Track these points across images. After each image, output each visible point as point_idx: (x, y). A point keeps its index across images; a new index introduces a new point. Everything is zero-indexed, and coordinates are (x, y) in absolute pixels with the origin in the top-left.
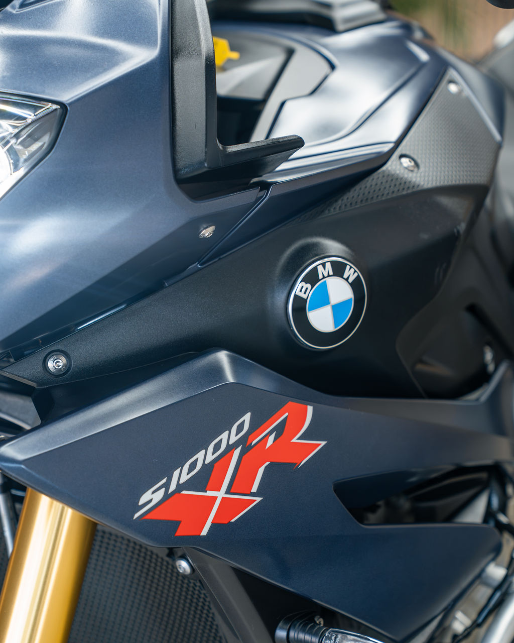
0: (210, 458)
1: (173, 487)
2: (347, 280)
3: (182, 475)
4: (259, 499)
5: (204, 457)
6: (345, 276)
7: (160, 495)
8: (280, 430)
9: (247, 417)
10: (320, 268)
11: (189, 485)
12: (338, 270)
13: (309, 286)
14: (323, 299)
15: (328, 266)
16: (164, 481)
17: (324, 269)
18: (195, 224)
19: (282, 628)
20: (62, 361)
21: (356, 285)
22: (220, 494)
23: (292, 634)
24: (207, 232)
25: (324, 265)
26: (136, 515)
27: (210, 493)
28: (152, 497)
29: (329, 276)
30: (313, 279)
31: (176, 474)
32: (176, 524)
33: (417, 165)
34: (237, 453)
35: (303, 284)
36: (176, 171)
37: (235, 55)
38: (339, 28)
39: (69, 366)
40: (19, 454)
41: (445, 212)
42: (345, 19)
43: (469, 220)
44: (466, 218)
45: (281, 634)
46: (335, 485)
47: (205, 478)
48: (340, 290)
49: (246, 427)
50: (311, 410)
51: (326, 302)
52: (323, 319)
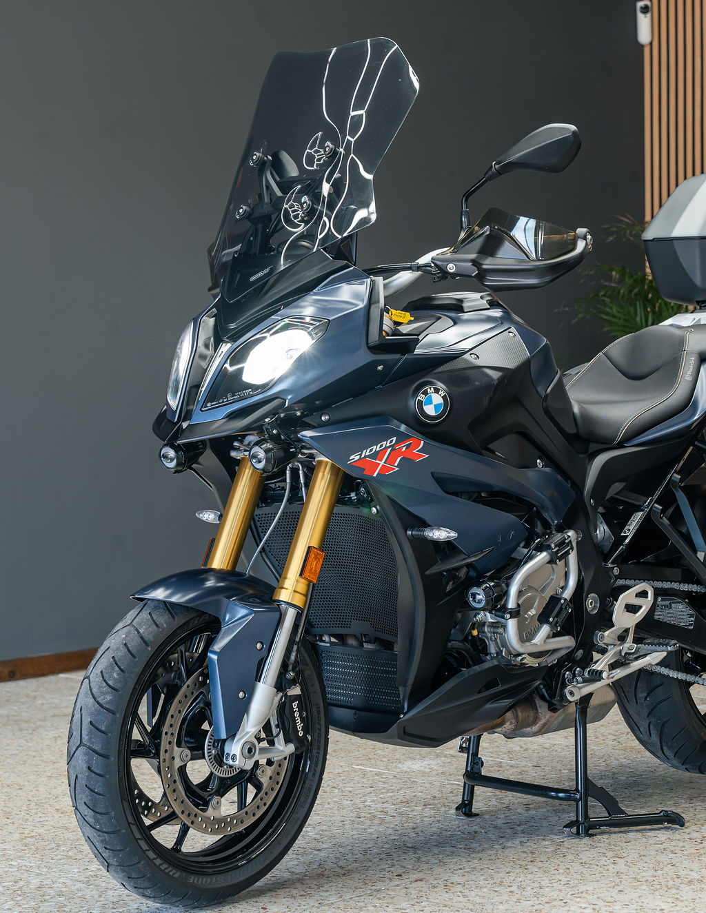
0: (378, 449)
1: (363, 456)
2: (440, 395)
3: (367, 452)
4: (397, 469)
5: (376, 448)
7: (357, 457)
8: (408, 446)
9: (394, 439)
10: (429, 389)
11: (368, 456)
12: (437, 391)
13: (424, 396)
14: (429, 402)
15: (432, 389)
16: (360, 453)
17: (430, 390)
18: (374, 364)
19: (409, 530)
20: (327, 417)
21: (444, 398)
22: (382, 463)
23: (414, 533)
24: (380, 368)
26: (348, 463)
27: (377, 461)
28: (355, 457)
29: (432, 393)
30: (426, 393)
31: (364, 451)
32: (364, 470)
33: (478, 357)
34: (389, 450)
35: (421, 395)
36: (367, 344)
37: (412, 319)
38: (465, 311)
39: (329, 419)
40: (308, 433)
41: (487, 375)
42: (468, 307)
43: (501, 380)
44: (498, 379)
45: (409, 533)
46: (432, 473)
47: (376, 455)
48: (437, 399)
49: (394, 442)
50: (422, 442)
51: (431, 403)
52: (430, 410)
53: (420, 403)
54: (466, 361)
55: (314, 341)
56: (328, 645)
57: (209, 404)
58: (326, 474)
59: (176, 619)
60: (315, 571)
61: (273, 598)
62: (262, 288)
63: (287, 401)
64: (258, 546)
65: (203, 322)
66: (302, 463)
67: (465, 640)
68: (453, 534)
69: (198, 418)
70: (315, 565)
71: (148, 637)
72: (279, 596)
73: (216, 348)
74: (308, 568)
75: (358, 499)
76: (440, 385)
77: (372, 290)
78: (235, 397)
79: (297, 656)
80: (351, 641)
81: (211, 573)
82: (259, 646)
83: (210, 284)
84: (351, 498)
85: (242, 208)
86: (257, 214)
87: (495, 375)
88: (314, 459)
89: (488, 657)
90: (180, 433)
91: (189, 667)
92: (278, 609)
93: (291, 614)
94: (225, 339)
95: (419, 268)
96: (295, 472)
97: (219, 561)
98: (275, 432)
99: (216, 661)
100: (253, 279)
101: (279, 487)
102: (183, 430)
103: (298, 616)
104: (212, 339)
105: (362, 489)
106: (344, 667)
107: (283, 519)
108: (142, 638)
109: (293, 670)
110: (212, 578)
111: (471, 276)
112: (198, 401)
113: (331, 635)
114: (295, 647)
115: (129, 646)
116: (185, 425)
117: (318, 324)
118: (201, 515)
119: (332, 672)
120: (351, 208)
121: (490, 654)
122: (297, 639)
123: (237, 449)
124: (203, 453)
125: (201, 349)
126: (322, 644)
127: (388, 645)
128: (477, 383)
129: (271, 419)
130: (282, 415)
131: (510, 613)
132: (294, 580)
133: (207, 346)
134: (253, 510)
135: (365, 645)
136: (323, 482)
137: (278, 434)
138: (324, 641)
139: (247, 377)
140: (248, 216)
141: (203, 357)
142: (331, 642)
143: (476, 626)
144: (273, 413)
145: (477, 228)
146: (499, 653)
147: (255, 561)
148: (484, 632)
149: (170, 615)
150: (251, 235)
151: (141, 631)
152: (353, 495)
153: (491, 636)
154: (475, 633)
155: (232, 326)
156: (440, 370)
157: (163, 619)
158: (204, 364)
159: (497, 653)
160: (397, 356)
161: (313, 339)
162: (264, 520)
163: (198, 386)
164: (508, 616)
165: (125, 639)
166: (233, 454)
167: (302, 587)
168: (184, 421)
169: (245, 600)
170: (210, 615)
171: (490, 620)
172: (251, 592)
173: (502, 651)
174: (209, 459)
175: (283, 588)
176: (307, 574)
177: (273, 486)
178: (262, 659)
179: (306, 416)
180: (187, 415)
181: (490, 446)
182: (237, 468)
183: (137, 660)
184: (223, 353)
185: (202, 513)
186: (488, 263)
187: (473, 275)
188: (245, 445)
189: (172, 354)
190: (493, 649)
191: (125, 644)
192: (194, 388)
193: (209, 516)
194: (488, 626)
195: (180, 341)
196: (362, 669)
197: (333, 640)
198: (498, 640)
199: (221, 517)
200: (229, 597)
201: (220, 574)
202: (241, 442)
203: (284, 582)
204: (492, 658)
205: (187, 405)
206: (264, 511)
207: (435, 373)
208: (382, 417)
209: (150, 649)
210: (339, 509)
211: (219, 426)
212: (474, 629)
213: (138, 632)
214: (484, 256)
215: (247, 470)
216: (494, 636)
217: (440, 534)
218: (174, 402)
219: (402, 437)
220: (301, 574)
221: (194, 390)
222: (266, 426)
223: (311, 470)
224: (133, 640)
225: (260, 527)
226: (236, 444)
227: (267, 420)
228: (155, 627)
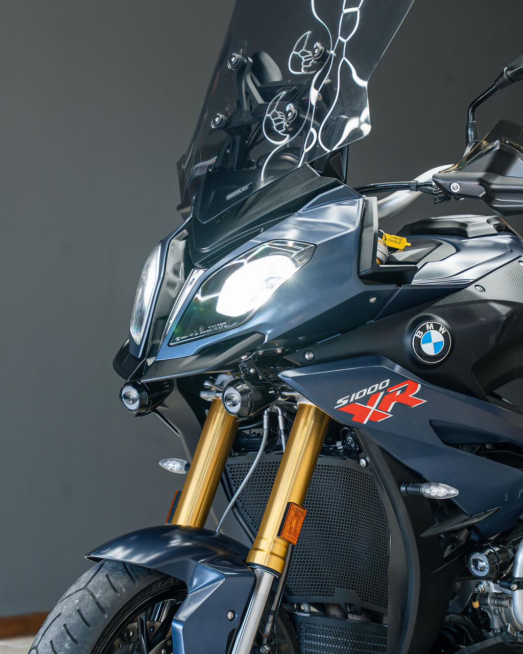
0: (369, 393)
1: (352, 400)
2: (441, 332)
3: (356, 396)
4: (391, 416)
5: (367, 392)
6: (440, 330)
7: (346, 402)
8: (403, 390)
9: (388, 381)
10: (427, 326)
11: (358, 401)
12: (437, 327)
13: (422, 333)
14: (428, 340)
15: (431, 325)
16: (348, 396)
17: (429, 326)
18: (366, 295)
19: (403, 486)
20: (311, 355)
21: (445, 335)
22: (373, 409)
23: (408, 489)
24: (373, 300)
25: (429, 324)
26: (335, 408)
27: (368, 407)
28: (342, 402)
29: (432, 329)
30: (424, 330)
31: (354, 395)
32: (352, 416)
33: (484, 290)
34: (382, 394)
35: (419, 331)
36: (359, 272)
37: (409, 244)
38: (470, 236)
39: (314, 357)
40: (290, 374)
41: (495, 311)
42: (473, 232)
43: (510, 316)
44: (507, 315)
45: (403, 489)
46: (430, 422)
47: (367, 400)
48: (437, 337)
49: (387, 385)
50: (419, 386)
51: (430, 341)
52: (429, 349)
53: (418, 341)
54: (470, 293)
55: (298, 268)
56: (308, 615)
57: (178, 339)
58: (309, 419)
59: (137, 583)
60: (296, 530)
61: (247, 561)
62: (240, 207)
63: (267, 336)
64: (230, 501)
65: (173, 245)
66: (281, 407)
67: (465, 612)
68: (454, 492)
69: (165, 354)
70: (295, 524)
71: (105, 603)
72: (254, 559)
73: (187, 274)
74: (287, 527)
75: (345, 450)
76: (440, 321)
77: (365, 212)
78: (208, 331)
79: (272, 627)
80: (334, 612)
81: (177, 531)
82: (230, 615)
83: (179, 202)
84: (337, 447)
85: (218, 117)
86: (234, 123)
87: (504, 310)
88: (296, 402)
89: (491, 634)
90: (144, 370)
91: (151, 638)
92: (252, 573)
93: (266, 581)
94: (197, 264)
95: (418, 187)
96: (273, 418)
97: (186, 516)
98: (252, 371)
99: (181, 632)
100: (229, 197)
101: (254, 433)
102: (148, 367)
103: (275, 582)
104: (182, 264)
105: (350, 438)
106: (326, 641)
107: (258, 470)
108: (97, 603)
109: (268, 644)
110: (177, 536)
111: (477, 197)
112: (165, 336)
113: (311, 604)
114: (271, 618)
115: (83, 612)
116: (150, 362)
117: (303, 249)
118: (165, 464)
119: (311, 646)
120: (342, 118)
121: (494, 629)
122: (274, 608)
123: (208, 390)
124: (168, 394)
125: (170, 276)
126: (301, 614)
127: (376, 617)
128: (482, 319)
129: (248, 356)
130: (261, 352)
131: (517, 583)
132: (270, 540)
133: (176, 272)
134: (225, 460)
135: (350, 616)
136: (306, 428)
137: (256, 374)
138: (303, 611)
139: (222, 309)
140: (225, 126)
141: (172, 285)
142: (310, 612)
143: (477, 597)
144: (250, 350)
145: (485, 143)
146: (503, 629)
147: (225, 518)
148: (487, 604)
149: (129, 578)
150: (228, 147)
151: (97, 596)
152: (339, 444)
153: (494, 609)
154: (476, 605)
155: (205, 250)
156: (440, 303)
157: (122, 582)
158: (173, 293)
159: (501, 629)
160: (391, 287)
161: (297, 266)
162: (237, 471)
163: (165, 318)
164: (515, 587)
165: (78, 604)
166: (204, 395)
167: (280, 548)
168: (148, 357)
169: (216, 562)
170: (175, 579)
171: (494, 591)
172: (221, 553)
173: (507, 627)
174: (176, 401)
175: (258, 549)
176: (286, 534)
177: (247, 432)
178: (233, 631)
179: (288, 353)
180: (153, 350)
181: (496, 391)
182: (207, 411)
183: (92, 628)
184: (195, 281)
185: (166, 461)
186: (498, 183)
187: (480, 196)
188: (217, 386)
189: (136, 280)
190: (496, 625)
191: (79, 611)
192: (161, 319)
193: (174, 466)
194: (492, 598)
195: (146, 266)
196: (346, 644)
197: (313, 609)
198: (503, 614)
199: (188, 467)
200: (197, 559)
201: (187, 533)
202: (213, 382)
203: (259, 543)
204: (496, 635)
205: (153, 339)
206: (237, 460)
207: (433, 307)
208: (373, 356)
209: (106, 617)
210: (324, 460)
211: (190, 364)
212: (475, 601)
213: (94, 597)
214: (492, 174)
215: (219, 414)
216: (498, 609)
217: (439, 491)
218: (137, 336)
219: (396, 379)
220: (279, 534)
221: (161, 322)
222: (242, 364)
223: (292, 416)
224: (87, 606)
225: (232, 478)
226: (207, 384)
227: (243, 358)
228: (112, 591)
